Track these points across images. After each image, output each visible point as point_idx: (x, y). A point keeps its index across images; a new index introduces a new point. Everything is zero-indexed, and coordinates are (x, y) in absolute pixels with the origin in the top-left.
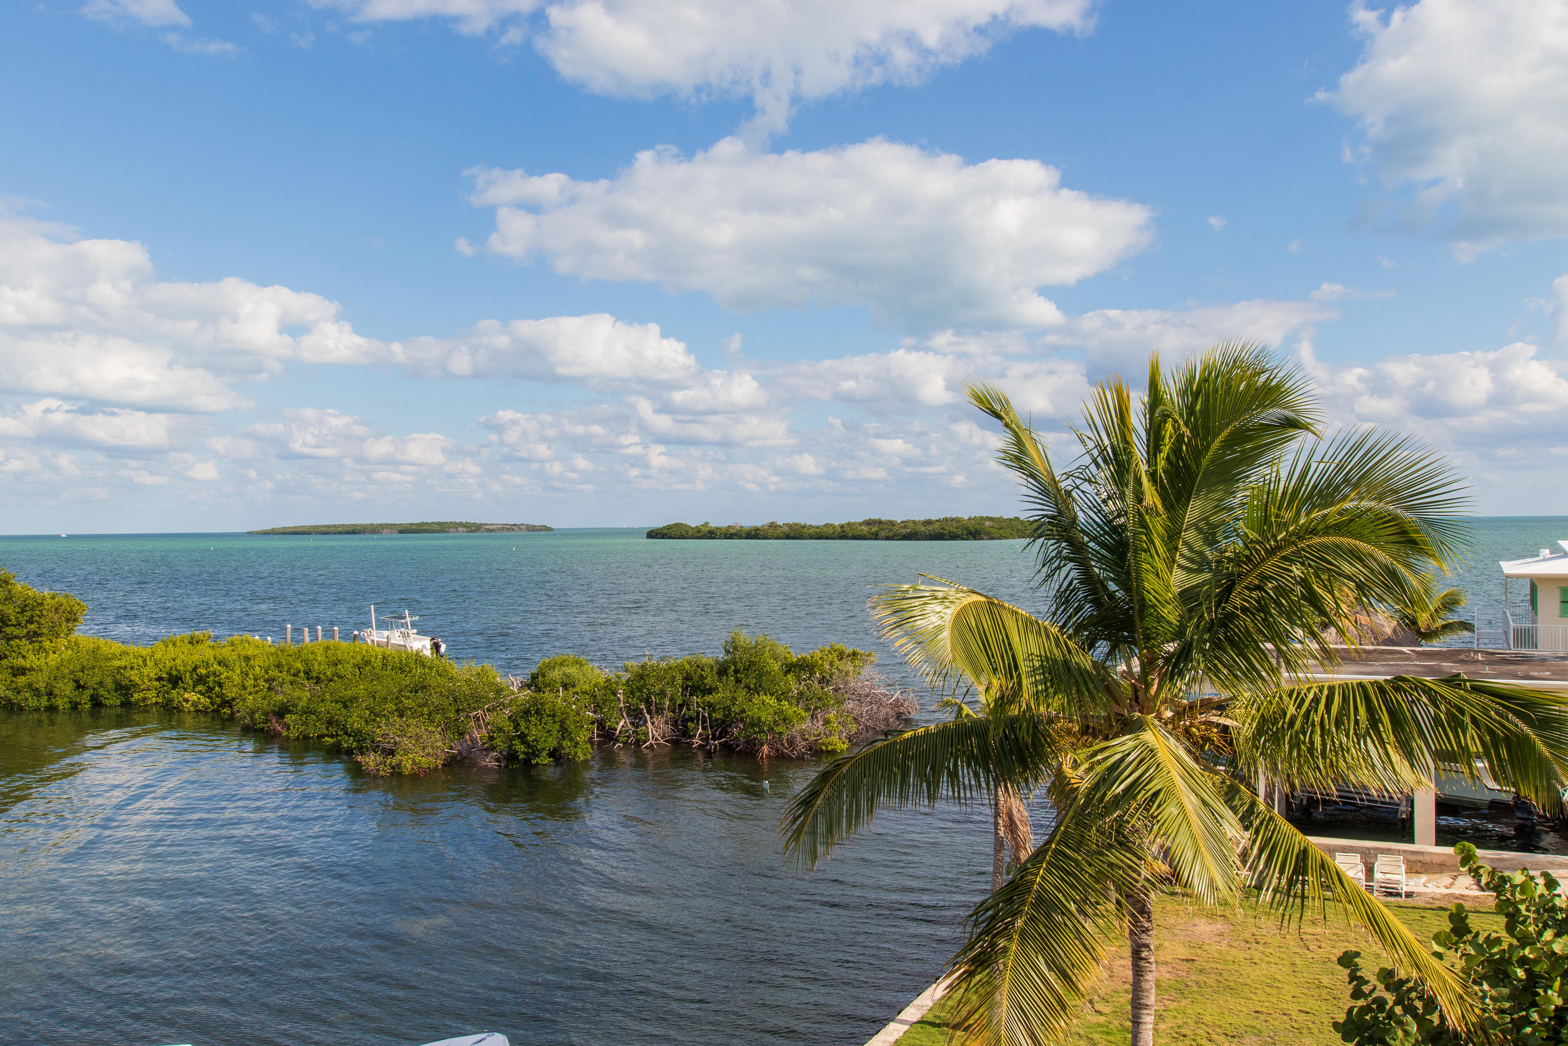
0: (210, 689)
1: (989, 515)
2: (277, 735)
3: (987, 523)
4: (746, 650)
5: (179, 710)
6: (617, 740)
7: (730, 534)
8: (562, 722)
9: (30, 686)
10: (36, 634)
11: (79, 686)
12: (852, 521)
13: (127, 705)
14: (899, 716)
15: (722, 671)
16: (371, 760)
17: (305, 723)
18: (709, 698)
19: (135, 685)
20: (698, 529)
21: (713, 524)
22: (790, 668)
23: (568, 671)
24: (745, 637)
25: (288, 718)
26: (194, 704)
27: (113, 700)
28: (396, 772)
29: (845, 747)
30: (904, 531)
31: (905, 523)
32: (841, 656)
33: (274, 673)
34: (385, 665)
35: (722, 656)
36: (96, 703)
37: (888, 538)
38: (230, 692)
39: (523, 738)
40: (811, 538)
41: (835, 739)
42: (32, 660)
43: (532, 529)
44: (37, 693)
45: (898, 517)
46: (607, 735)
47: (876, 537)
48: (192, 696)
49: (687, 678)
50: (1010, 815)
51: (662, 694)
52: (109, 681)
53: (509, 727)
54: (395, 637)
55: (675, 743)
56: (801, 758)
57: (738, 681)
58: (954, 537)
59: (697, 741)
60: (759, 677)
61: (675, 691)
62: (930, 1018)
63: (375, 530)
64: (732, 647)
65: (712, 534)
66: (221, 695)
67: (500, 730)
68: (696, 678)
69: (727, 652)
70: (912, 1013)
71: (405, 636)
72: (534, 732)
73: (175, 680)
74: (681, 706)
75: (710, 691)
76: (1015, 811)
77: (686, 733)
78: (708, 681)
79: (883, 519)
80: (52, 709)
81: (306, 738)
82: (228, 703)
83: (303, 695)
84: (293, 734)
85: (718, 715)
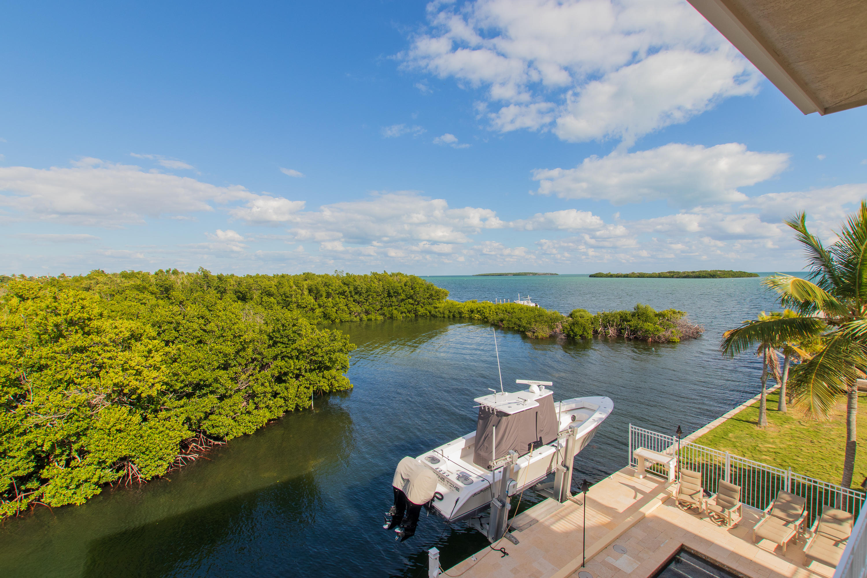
0: (481, 314)
1: (720, 270)
2: (501, 326)
3: (718, 272)
4: (642, 309)
5: (474, 319)
6: (599, 334)
7: (618, 276)
8: (584, 327)
9: (439, 311)
10: (439, 299)
11: (450, 312)
12: (663, 272)
13: (461, 317)
14: (697, 332)
15: (633, 315)
16: (529, 334)
17: (509, 324)
18: (628, 323)
19: (463, 312)
20: (607, 275)
21: (612, 273)
22: (656, 315)
23: (582, 313)
24: (643, 305)
25: (504, 322)
26: (478, 318)
27: (457, 316)
28: (537, 337)
29: (679, 340)
30: (684, 275)
31: (684, 273)
32: (674, 313)
33: (497, 310)
34: (527, 310)
35: (633, 310)
36: (454, 316)
37: (677, 277)
38: (487, 315)
39: (572, 331)
40: (647, 277)
41: (675, 338)
42: (438, 305)
43: (552, 274)
44: (441, 313)
45: (681, 271)
46: (596, 332)
47: (672, 277)
48: (477, 316)
49: (621, 317)
50: (770, 357)
51: (613, 321)
52: (457, 311)
53: (569, 327)
54: (526, 303)
55: (618, 336)
56: (663, 343)
57: (639, 318)
58: (704, 277)
59: (626, 336)
60: (646, 318)
61: (617, 320)
62: (734, 417)
63: (506, 275)
64: (638, 308)
65: (611, 276)
66: (484, 316)
67: (566, 328)
68: (624, 317)
69: (635, 309)
70: (727, 415)
71: (528, 303)
72: (576, 330)
73: (472, 312)
74: (619, 325)
75: (629, 321)
76: (772, 357)
77: (621, 333)
78: (628, 318)
79: (675, 271)
80: (444, 317)
81: (509, 327)
82: (486, 318)
83: (507, 316)
84: (505, 326)
85: (632, 328)
